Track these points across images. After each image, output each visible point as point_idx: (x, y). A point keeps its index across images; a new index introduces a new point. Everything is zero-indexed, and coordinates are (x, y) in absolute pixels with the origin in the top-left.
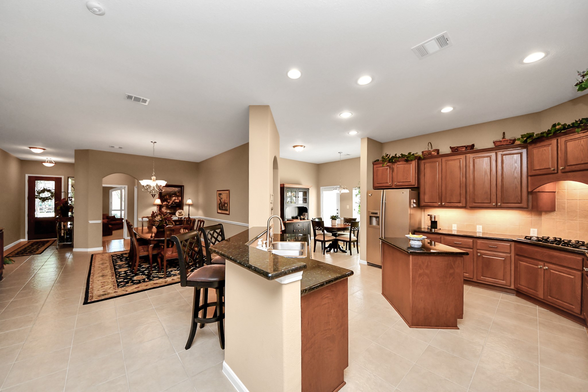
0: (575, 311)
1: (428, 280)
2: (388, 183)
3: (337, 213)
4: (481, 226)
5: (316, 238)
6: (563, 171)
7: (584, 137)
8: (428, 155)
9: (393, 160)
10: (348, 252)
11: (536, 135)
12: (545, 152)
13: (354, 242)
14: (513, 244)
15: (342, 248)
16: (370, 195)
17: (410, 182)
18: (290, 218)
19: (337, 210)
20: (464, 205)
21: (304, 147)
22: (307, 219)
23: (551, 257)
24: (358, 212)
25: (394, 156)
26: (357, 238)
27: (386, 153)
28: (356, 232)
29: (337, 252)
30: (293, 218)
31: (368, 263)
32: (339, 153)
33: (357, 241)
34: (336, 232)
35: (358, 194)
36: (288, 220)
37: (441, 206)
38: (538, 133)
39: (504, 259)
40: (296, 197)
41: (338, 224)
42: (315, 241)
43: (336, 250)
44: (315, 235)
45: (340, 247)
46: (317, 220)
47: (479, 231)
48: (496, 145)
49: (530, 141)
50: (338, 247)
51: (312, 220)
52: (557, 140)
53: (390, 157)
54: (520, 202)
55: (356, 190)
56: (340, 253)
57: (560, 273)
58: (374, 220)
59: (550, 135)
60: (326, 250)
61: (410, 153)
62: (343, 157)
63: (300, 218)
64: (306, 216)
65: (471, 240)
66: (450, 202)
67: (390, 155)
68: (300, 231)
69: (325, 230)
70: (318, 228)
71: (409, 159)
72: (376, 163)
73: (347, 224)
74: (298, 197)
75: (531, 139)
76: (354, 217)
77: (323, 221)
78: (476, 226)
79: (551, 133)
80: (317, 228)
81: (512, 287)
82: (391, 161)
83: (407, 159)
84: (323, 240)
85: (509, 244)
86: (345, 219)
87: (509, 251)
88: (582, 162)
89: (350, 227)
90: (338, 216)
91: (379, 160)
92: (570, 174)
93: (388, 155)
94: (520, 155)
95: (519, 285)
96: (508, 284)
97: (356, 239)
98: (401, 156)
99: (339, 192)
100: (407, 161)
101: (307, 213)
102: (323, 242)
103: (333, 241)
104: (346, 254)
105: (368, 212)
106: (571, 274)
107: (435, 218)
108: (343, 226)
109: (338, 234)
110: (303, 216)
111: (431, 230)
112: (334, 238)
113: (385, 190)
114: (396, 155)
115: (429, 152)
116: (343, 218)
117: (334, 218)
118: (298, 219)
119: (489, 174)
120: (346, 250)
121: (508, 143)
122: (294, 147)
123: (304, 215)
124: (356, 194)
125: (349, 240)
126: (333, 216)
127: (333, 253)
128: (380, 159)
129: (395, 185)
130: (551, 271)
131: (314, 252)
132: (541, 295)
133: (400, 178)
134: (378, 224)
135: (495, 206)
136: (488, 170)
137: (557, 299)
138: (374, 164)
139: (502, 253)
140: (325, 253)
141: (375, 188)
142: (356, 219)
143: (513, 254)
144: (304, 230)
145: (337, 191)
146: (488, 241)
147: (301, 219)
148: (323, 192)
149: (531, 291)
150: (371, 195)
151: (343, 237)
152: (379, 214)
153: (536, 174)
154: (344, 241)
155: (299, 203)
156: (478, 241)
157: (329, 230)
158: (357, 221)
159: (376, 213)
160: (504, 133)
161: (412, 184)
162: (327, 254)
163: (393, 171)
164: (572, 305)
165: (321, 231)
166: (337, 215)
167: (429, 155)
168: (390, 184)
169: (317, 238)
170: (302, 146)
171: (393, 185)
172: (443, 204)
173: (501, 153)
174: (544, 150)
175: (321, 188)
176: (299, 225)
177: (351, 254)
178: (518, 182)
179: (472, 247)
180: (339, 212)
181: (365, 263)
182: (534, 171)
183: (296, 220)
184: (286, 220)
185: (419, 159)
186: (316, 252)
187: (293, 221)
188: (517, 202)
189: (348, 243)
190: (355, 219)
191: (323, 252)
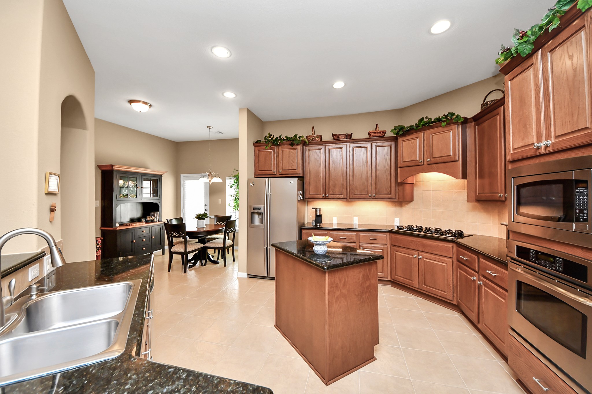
0: (448, 298)
1: (346, 303)
2: (271, 170)
3: (206, 210)
4: (357, 218)
5: (171, 250)
6: (429, 163)
7: (447, 131)
8: (312, 141)
9: (277, 142)
10: (221, 261)
11: (406, 127)
12: (413, 144)
13: (228, 248)
14: (388, 234)
15: (213, 257)
16: (251, 184)
17: (296, 170)
18: (127, 220)
19: (206, 205)
20: (345, 197)
21: (151, 106)
22: (159, 221)
23: (424, 246)
24: (234, 207)
25: (279, 137)
26: (233, 241)
27: (269, 133)
28: (231, 234)
29: (205, 264)
30: (133, 221)
31: (248, 275)
32: (208, 127)
33: (233, 246)
34: (204, 237)
35: (233, 185)
36: (121, 225)
37: (325, 198)
38: (407, 126)
39: (382, 251)
40: (137, 188)
41: (206, 225)
42: (171, 254)
43: (203, 262)
44: (171, 244)
45: (210, 256)
46: (174, 222)
47: (356, 223)
48: (371, 136)
49: (402, 133)
50: (207, 257)
51: (167, 223)
52: (424, 133)
53: (274, 138)
54: (390, 193)
55: (231, 180)
56: (209, 265)
57: (433, 262)
58: (257, 218)
59: (419, 128)
60: (189, 265)
61: (296, 136)
62: (213, 135)
63: (145, 220)
64: (156, 217)
65: (353, 234)
66: (333, 193)
67: (274, 135)
68: (144, 240)
69: (187, 236)
70: (176, 234)
71: (295, 142)
72: (257, 144)
73: (219, 224)
74: (142, 188)
75: (402, 131)
76: (228, 214)
77: (185, 223)
78: (353, 218)
79: (419, 127)
80: (174, 234)
81: (389, 279)
82: (275, 143)
83: (293, 142)
84: (184, 251)
85: (386, 235)
86: (216, 216)
87: (385, 243)
88: (446, 155)
89: (224, 228)
90: (206, 214)
91: (260, 141)
92: (434, 165)
93: (271, 135)
94: (390, 147)
95: (395, 276)
96: (386, 277)
97: (232, 243)
98: (285, 138)
99: (209, 182)
100: (292, 144)
101: (158, 212)
102: (184, 254)
103: (199, 250)
104: (218, 265)
105: (249, 207)
106: (444, 262)
107: (320, 211)
108: (213, 228)
109: (207, 239)
110: (152, 217)
111: (316, 226)
112: (202, 245)
113: (270, 179)
114: (280, 136)
115: (314, 137)
116: (214, 216)
117: (201, 217)
118: (142, 222)
119: (366, 164)
120: (218, 259)
121: (381, 134)
122: (131, 102)
123: (154, 215)
124: (232, 184)
125: (222, 246)
126: (200, 214)
127: (199, 267)
128: (263, 140)
129: (280, 173)
130: (425, 260)
131: (169, 271)
132: (416, 284)
133: (286, 165)
134: (262, 222)
135: (371, 198)
136: (365, 160)
137: (431, 287)
138: (255, 145)
139: (381, 245)
140: (188, 269)
141: (257, 176)
142: (231, 216)
143: (388, 245)
144: (152, 238)
145: (204, 180)
146: (368, 234)
147: (147, 222)
148: (186, 181)
149: (407, 281)
150: (253, 185)
151: (214, 243)
152: (262, 209)
153: (404, 165)
154: (215, 248)
155: (144, 197)
156: (360, 234)
157: (192, 235)
158: (232, 219)
159: (260, 209)
160: (377, 125)
161: (298, 173)
162: (189, 270)
163: (278, 156)
164: (445, 292)
165: (182, 238)
166: (206, 212)
167: (314, 140)
168: (275, 172)
169: (173, 249)
170: (145, 103)
171: (278, 174)
172: (327, 195)
173: (375, 144)
174: (412, 142)
175: (182, 176)
176: (143, 231)
177: (225, 265)
178: (388, 174)
179: (355, 241)
180: (208, 208)
181: (245, 275)
182: (404, 163)
183: (138, 224)
184: (117, 225)
185: (304, 144)
186: (172, 270)
187: (131, 225)
188: (388, 193)
189: (221, 250)
190: (229, 217)
191: (184, 269)
